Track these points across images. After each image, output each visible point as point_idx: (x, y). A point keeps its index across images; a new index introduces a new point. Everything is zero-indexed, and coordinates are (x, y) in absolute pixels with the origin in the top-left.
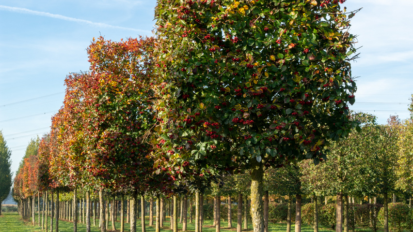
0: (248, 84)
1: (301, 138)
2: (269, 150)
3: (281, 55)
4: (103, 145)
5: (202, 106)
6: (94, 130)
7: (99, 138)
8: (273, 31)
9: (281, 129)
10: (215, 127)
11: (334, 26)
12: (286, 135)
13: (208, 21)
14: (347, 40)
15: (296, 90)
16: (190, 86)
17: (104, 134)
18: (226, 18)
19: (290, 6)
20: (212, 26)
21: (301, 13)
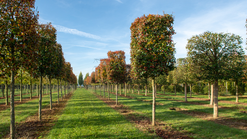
0: (153, 59)
1: (164, 70)
2: (158, 73)
3: (160, 53)
4: (111, 73)
5: (144, 64)
6: (109, 70)
7: (110, 72)
8: (158, 48)
9: (160, 68)
10: (146, 68)
11: (171, 46)
12: (162, 70)
13: (145, 46)
14: (174, 49)
15: (164, 60)
16: (141, 60)
17: (111, 71)
18: (149, 45)
19: (162, 42)
20: (146, 47)
21: (164, 44)
